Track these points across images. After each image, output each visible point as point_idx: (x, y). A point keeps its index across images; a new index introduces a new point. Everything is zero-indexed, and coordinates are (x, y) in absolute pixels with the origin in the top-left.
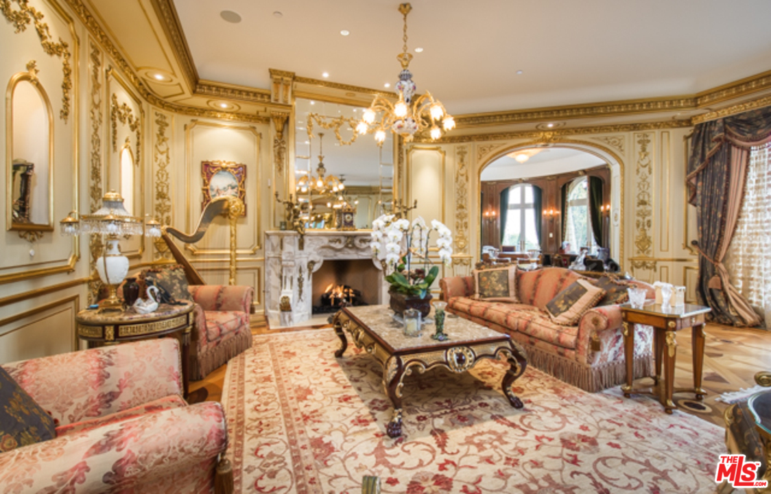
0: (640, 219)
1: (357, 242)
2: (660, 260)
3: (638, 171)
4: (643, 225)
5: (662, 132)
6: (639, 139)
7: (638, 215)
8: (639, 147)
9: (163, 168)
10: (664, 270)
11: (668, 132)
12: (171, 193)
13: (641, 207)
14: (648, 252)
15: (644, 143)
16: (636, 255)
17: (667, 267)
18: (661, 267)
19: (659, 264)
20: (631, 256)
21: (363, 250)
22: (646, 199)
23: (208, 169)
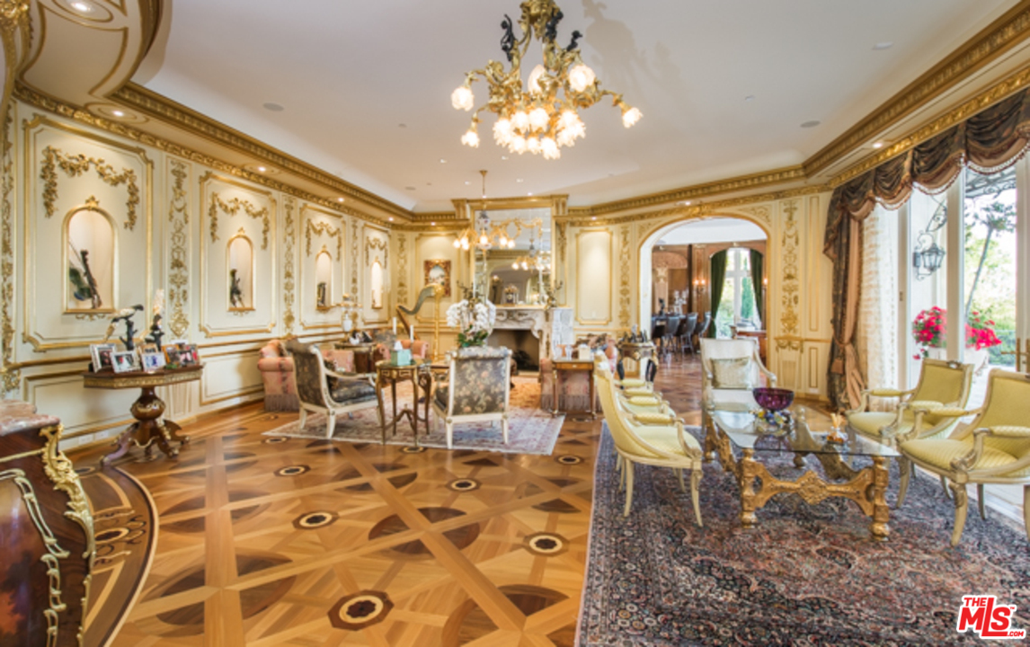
0: (787, 294)
1: (516, 315)
2: (807, 340)
3: (784, 242)
4: (790, 301)
5: (811, 198)
6: (784, 207)
7: (784, 290)
8: (785, 216)
9: (402, 267)
10: (813, 351)
11: (818, 198)
12: (408, 283)
13: (788, 282)
14: (795, 331)
15: (790, 211)
16: (782, 334)
17: (816, 349)
18: (810, 349)
19: (807, 345)
20: (777, 335)
21: (523, 322)
22: (793, 272)
23: (429, 265)
